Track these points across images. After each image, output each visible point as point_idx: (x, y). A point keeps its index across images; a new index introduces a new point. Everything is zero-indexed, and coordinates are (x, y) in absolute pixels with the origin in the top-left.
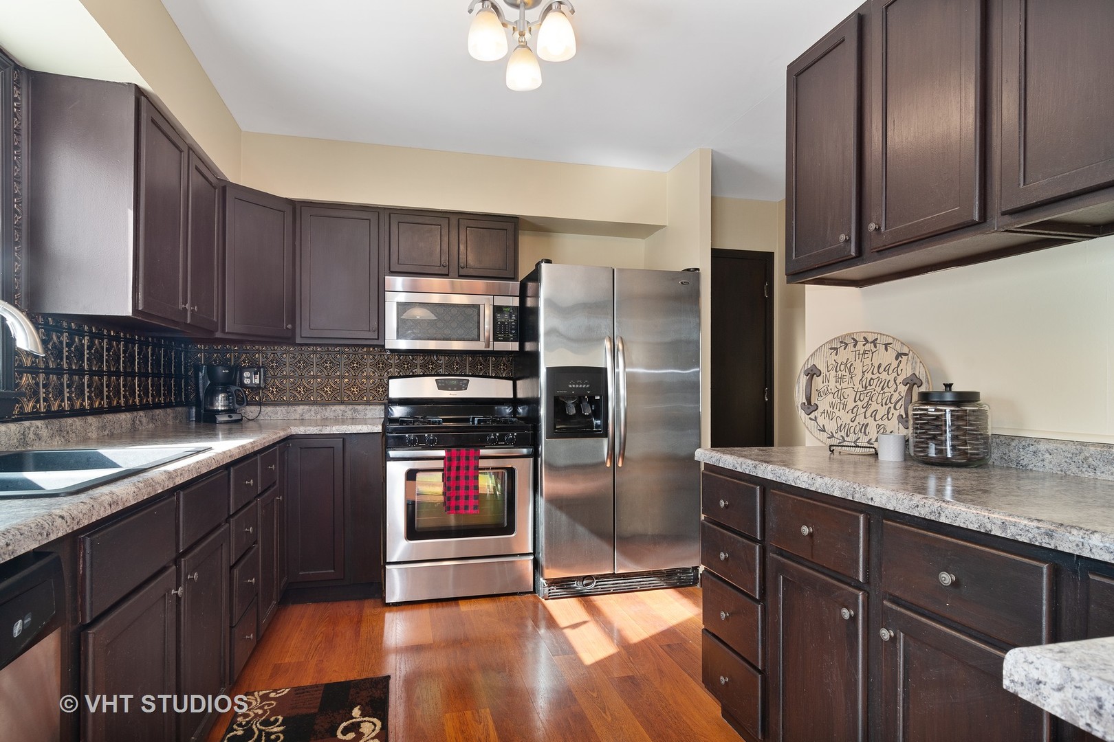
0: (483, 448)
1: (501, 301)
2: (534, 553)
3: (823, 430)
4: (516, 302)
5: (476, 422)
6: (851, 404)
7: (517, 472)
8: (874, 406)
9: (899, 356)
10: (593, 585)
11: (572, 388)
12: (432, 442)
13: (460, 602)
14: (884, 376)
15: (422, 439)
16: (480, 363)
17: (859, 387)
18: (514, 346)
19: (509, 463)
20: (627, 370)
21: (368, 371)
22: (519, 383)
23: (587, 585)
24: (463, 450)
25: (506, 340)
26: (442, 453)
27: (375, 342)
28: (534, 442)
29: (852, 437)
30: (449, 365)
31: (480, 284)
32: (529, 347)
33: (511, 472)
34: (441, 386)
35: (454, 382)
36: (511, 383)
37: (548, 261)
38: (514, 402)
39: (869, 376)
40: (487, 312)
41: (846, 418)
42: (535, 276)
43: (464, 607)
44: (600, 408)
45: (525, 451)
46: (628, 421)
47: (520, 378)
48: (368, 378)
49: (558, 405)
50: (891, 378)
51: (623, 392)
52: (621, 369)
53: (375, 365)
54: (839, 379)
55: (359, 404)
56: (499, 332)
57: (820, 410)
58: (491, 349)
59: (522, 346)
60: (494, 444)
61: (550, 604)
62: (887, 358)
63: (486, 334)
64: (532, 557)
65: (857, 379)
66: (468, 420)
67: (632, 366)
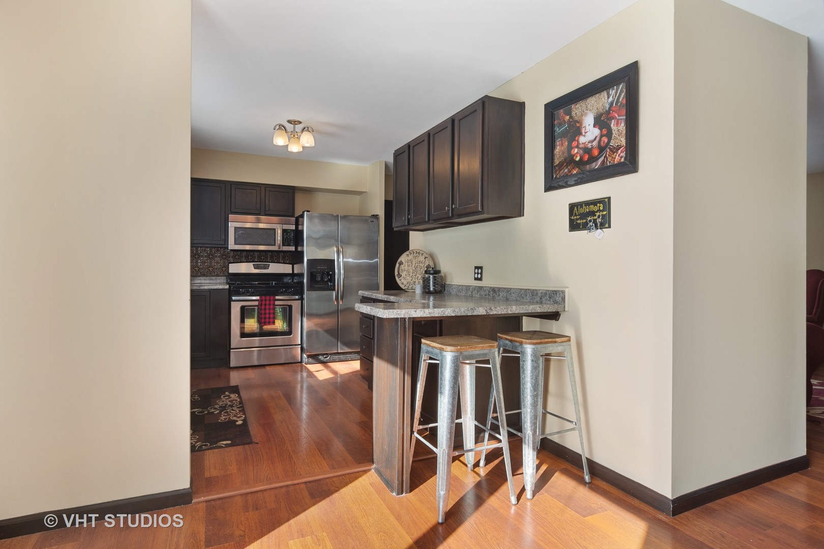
0: (277, 295)
1: (286, 227)
2: (301, 344)
3: (403, 284)
4: (293, 227)
5: (274, 284)
6: (411, 275)
7: (293, 307)
8: (418, 275)
9: (425, 258)
10: (328, 358)
11: (319, 269)
12: (253, 293)
13: (266, 367)
14: (421, 265)
15: (248, 292)
16: (276, 257)
17: (414, 269)
18: (292, 248)
19: (289, 303)
20: (344, 260)
21: (218, 259)
22: (295, 266)
23: (326, 358)
24: (268, 297)
25: (289, 245)
26: (258, 298)
27: (223, 246)
28: (301, 293)
29: (411, 286)
30: (259, 257)
31: (275, 219)
32: (299, 249)
33: (290, 307)
34: (256, 267)
35: (262, 265)
36: (291, 265)
37: (308, 211)
38: (293, 275)
39: (417, 264)
40: (279, 232)
41: (409, 279)
42: (302, 216)
43: (268, 368)
44: (332, 279)
45: (297, 297)
46: (345, 285)
47: (295, 264)
48: (217, 263)
49: (312, 276)
50: (423, 265)
51: (342, 272)
52: (341, 260)
53: (221, 257)
54: (408, 266)
55: (213, 276)
56: (285, 242)
57: (402, 277)
58: (281, 249)
59: (296, 248)
60: (282, 294)
61: (309, 366)
62: (421, 258)
63: (279, 242)
64: (300, 346)
65: (413, 266)
66: (269, 284)
67: (346, 258)
